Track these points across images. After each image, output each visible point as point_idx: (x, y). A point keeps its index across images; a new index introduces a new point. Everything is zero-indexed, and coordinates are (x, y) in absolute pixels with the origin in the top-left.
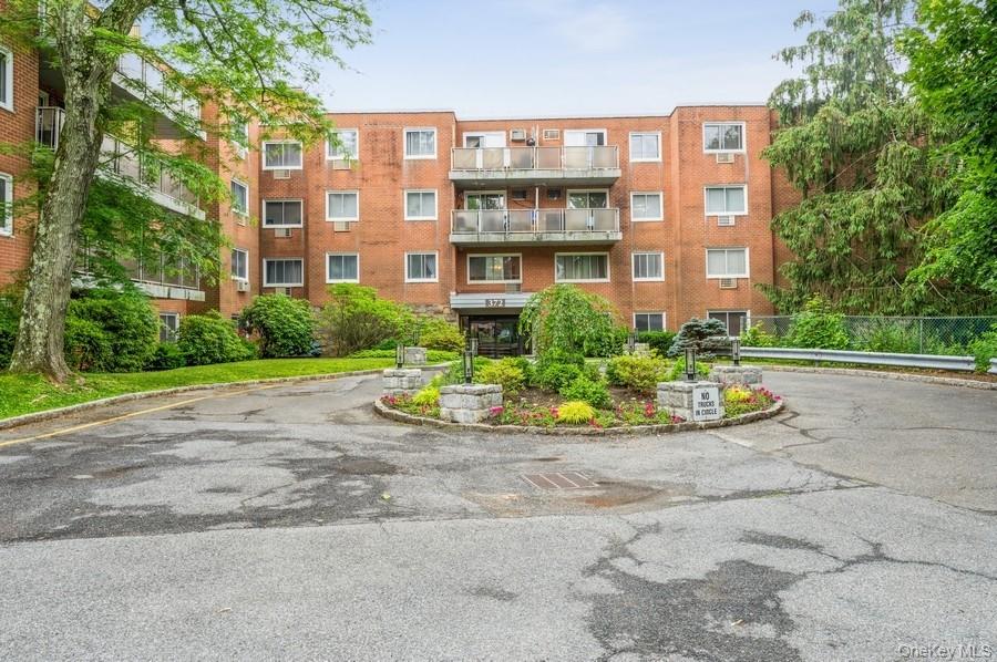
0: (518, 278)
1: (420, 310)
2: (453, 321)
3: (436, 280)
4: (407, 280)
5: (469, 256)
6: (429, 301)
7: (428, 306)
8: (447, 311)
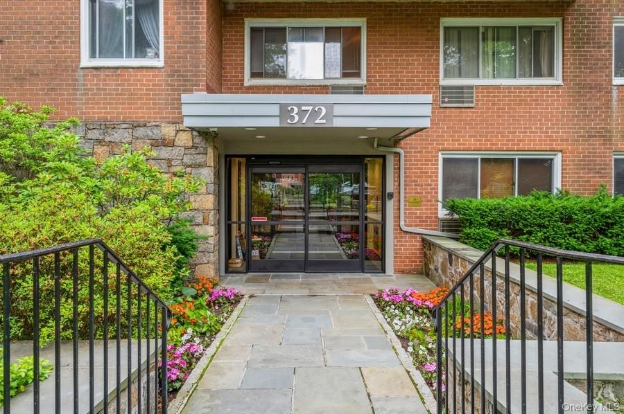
0: (358, 75)
1: (116, 136)
2: (199, 166)
3: (160, 63)
4: (86, 61)
5: (250, 23)
6: (140, 114)
7: (135, 126)
8: (184, 139)
